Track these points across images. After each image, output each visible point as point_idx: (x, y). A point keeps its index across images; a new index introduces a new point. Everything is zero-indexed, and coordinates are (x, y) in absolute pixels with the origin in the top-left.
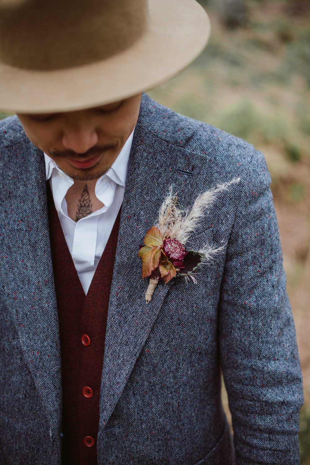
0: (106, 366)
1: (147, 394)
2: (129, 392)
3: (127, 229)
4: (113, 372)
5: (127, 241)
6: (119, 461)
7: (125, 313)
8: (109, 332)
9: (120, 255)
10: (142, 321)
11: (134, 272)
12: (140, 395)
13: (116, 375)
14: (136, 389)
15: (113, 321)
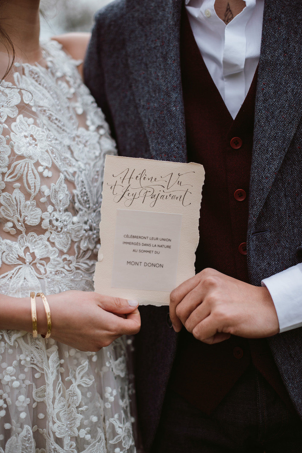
0: (254, 161)
1: (298, 196)
2: (280, 193)
3: (269, 30)
4: (262, 167)
5: (269, 40)
6: (271, 269)
7: (271, 108)
8: (257, 127)
9: (264, 54)
10: (289, 115)
11: (278, 69)
12: (291, 197)
13: (264, 169)
14: (287, 190)
15: (260, 116)
